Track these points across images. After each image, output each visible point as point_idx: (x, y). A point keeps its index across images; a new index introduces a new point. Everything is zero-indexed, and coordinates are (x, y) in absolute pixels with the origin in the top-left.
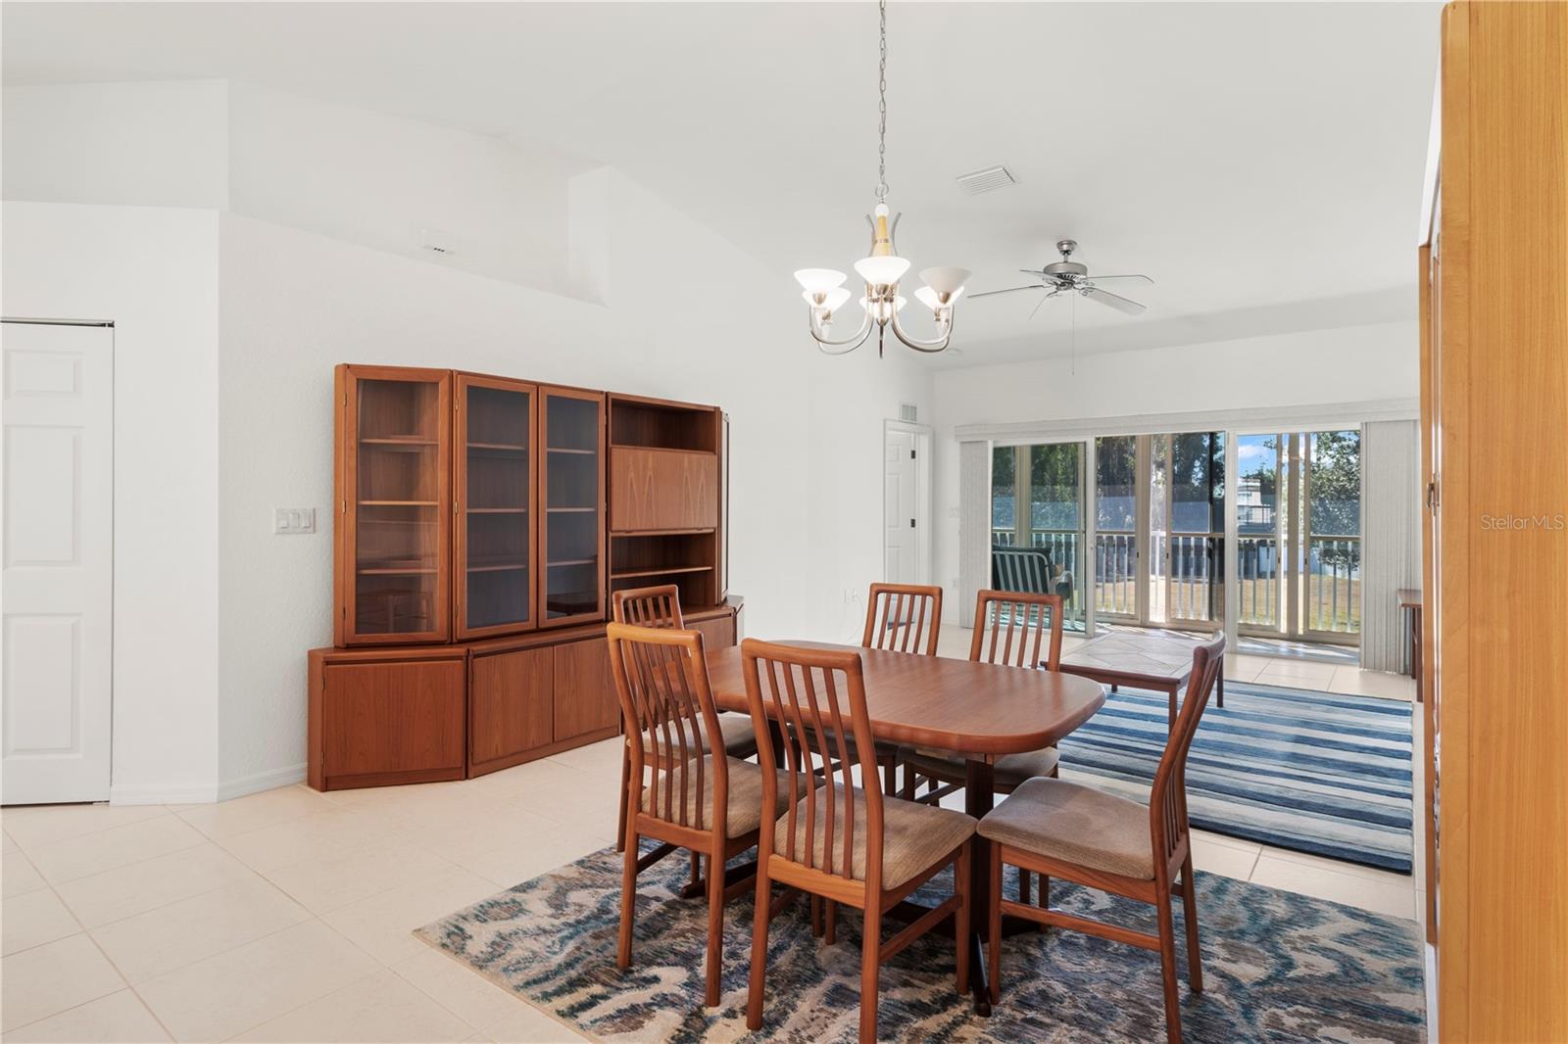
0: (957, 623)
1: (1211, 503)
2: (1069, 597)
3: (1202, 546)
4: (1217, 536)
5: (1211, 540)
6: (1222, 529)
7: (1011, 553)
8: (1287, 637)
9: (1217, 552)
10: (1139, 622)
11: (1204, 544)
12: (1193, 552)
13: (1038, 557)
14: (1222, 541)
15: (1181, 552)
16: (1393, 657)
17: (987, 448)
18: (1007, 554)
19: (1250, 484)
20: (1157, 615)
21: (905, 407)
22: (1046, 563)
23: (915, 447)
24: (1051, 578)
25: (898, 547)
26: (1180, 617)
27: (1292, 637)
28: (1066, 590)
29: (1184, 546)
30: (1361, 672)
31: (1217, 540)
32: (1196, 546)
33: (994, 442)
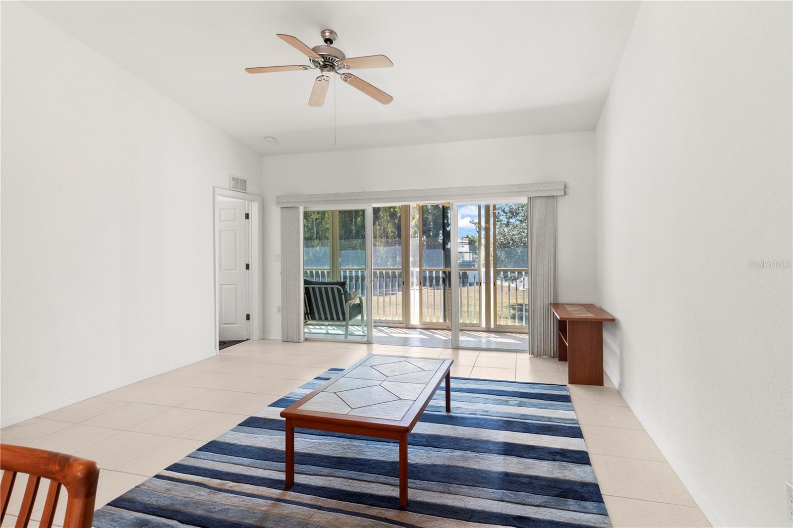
0: (280, 338)
1: (444, 250)
2: (360, 313)
3: (439, 277)
4: (447, 270)
5: (444, 272)
6: (450, 266)
7: (319, 286)
8: (485, 330)
9: (447, 280)
10: (404, 326)
11: (441, 276)
12: (434, 280)
13: (337, 288)
14: (450, 273)
15: (428, 281)
16: (547, 348)
17: (299, 213)
18: (316, 287)
19: (464, 241)
20: (415, 320)
21: (235, 180)
22: (342, 292)
23: (248, 210)
24: (346, 302)
25: (237, 284)
26: (428, 321)
27: (488, 330)
28: (358, 309)
29: (429, 277)
30: (530, 357)
31: (447, 272)
32: (436, 277)
33: (305, 208)
